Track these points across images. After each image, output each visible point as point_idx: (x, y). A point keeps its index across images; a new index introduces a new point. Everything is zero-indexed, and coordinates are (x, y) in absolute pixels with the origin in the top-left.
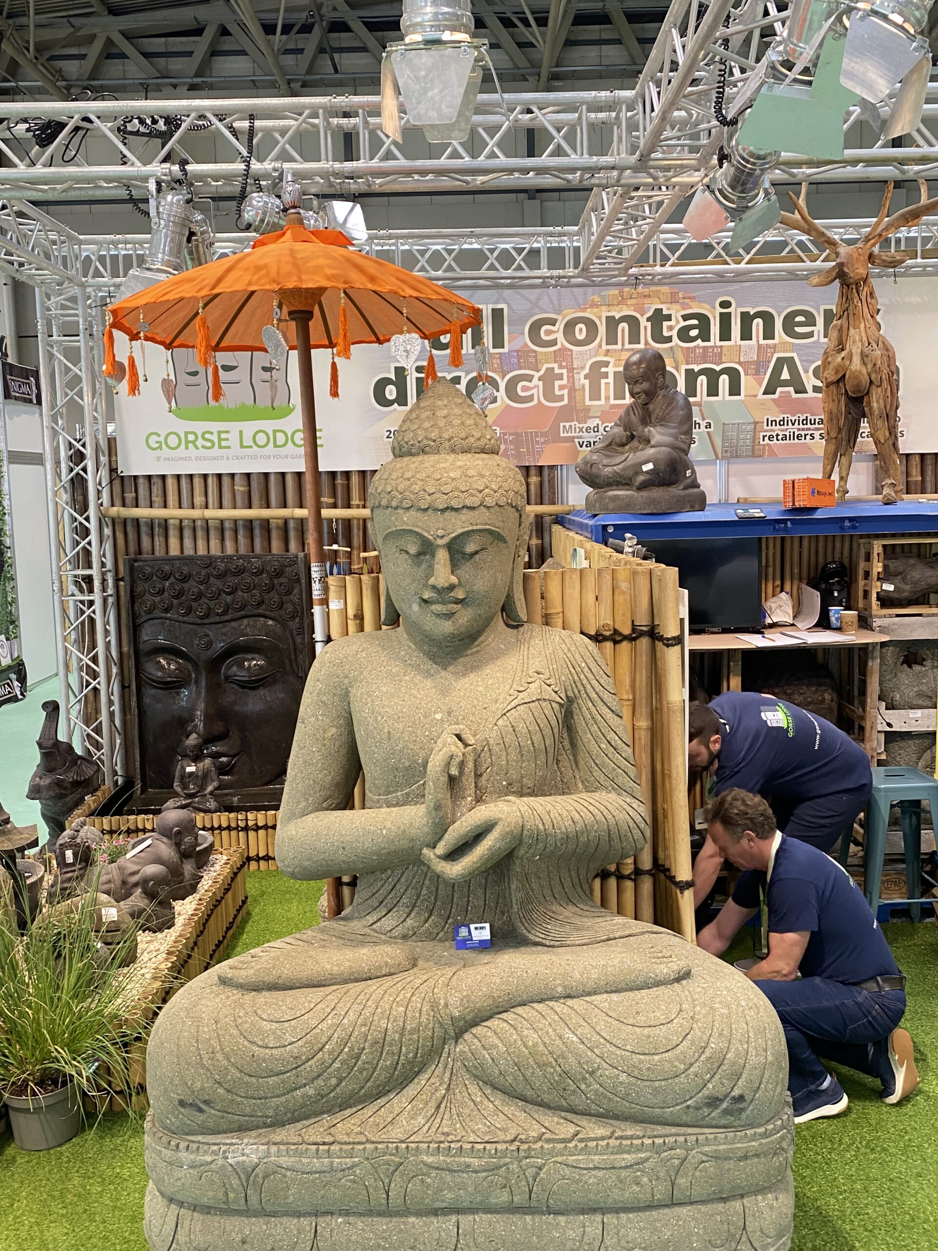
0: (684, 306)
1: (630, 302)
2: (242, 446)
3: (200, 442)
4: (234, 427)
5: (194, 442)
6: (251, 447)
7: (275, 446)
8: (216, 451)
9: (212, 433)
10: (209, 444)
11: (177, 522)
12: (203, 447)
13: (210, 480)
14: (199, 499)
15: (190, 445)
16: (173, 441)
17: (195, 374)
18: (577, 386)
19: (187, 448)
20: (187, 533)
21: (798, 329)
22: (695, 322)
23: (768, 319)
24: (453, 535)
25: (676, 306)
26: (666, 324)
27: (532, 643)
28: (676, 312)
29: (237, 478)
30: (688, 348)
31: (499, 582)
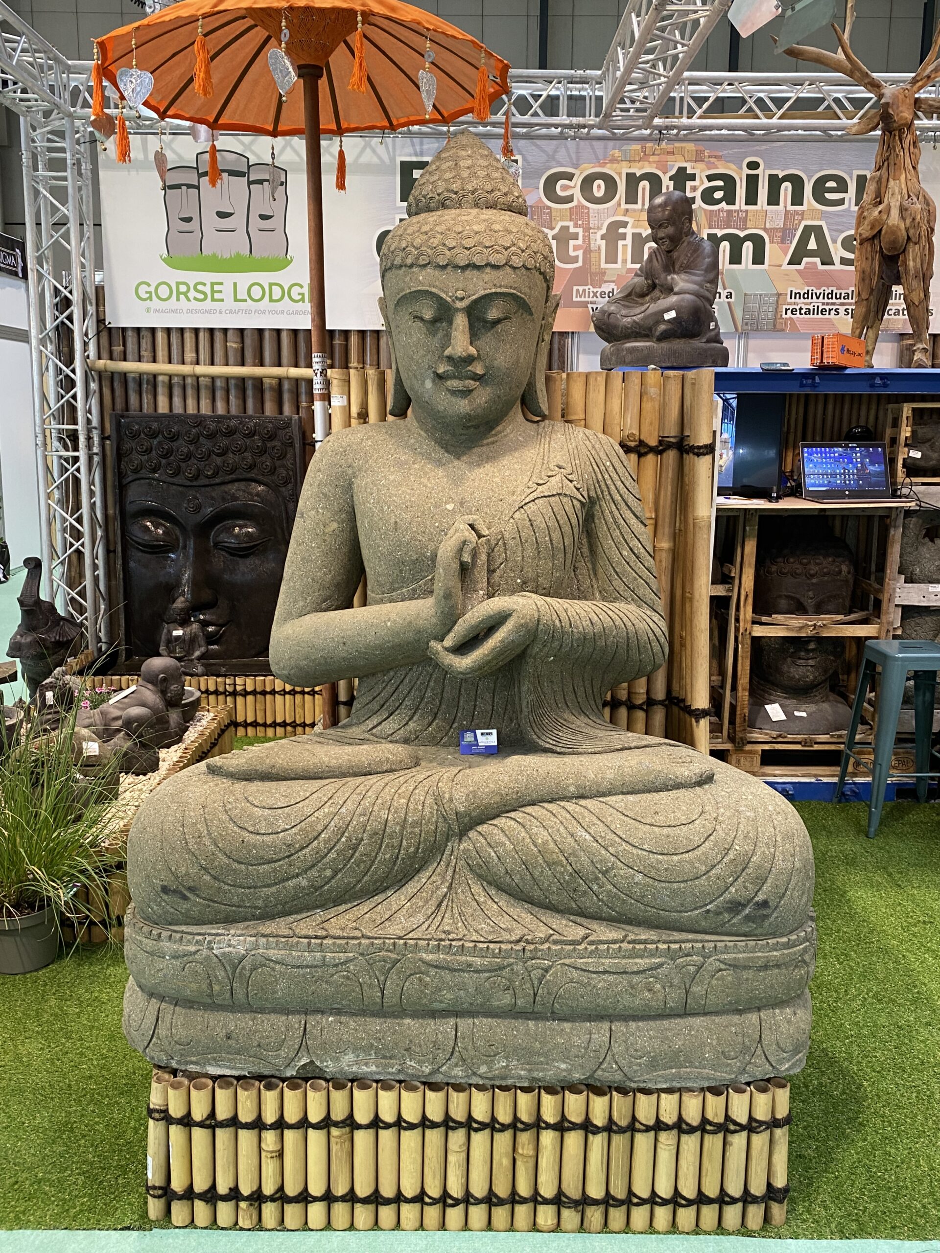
0: (710, 166)
1: (652, 159)
2: (236, 300)
3: (192, 294)
4: (228, 279)
5: (185, 294)
6: (245, 300)
7: (271, 300)
8: (208, 304)
9: (205, 284)
10: (201, 296)
11: (166, 378)
12: (195, 299)
13: (201, 334)
14: (190, 355)
15: (182, 297)
16: (164, 291)
17: (188, 220)
18: (593, 247)
19: (178, 300)
20: (177, 391)
21: (829, 196)
22: (720, 183)
23: (797, 182)
24: (474, 297)
25: (701, 165)
26: (689, 184)
27: (554, 436)
28: (700, 171)
29: (230, 333)
30: (711, 211)
31: (521, 360)
